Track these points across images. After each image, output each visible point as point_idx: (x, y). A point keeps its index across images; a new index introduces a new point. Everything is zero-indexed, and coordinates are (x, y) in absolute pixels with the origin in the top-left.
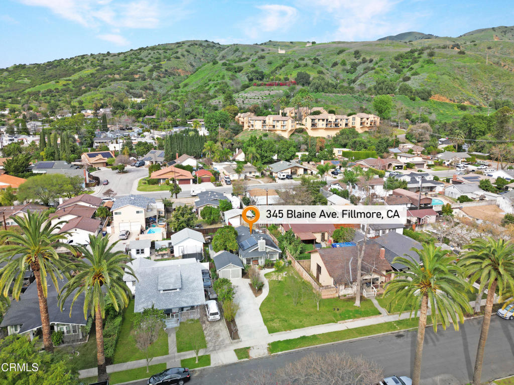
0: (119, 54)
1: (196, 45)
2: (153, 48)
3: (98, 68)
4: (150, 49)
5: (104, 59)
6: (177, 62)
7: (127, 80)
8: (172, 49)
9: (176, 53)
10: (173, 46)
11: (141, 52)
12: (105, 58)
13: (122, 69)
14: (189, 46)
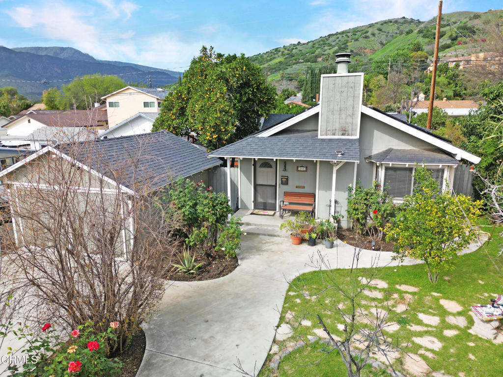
0: (309, 42)
1: (391, 22)
2: (343, 33)
3: (287, 56)
4: (339, 34)
5: (293, 49)
6: (365, 41)
7: (308, 62)
8: (362, 30)
9: (366, 33)
10: (364, 28)
11: (329, 38)
12: (295, 48)
13: (307, 55)
14: (382, 24)
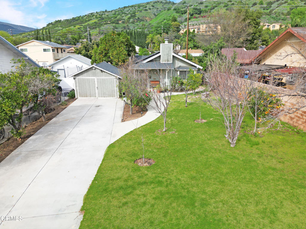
0: (112, 11)
1: (159, 2)
2: (132, 6)
3: (99, 19)
4: (130, 7)
5: (103, 14)
6: (145, 13)
7: (114, 23)
8: (143, 6)
9: (145, 8)
10: (144, 4)
11: (124, 9)
12: (103, 13)
13: (112, 19)
14: (154, 3)
